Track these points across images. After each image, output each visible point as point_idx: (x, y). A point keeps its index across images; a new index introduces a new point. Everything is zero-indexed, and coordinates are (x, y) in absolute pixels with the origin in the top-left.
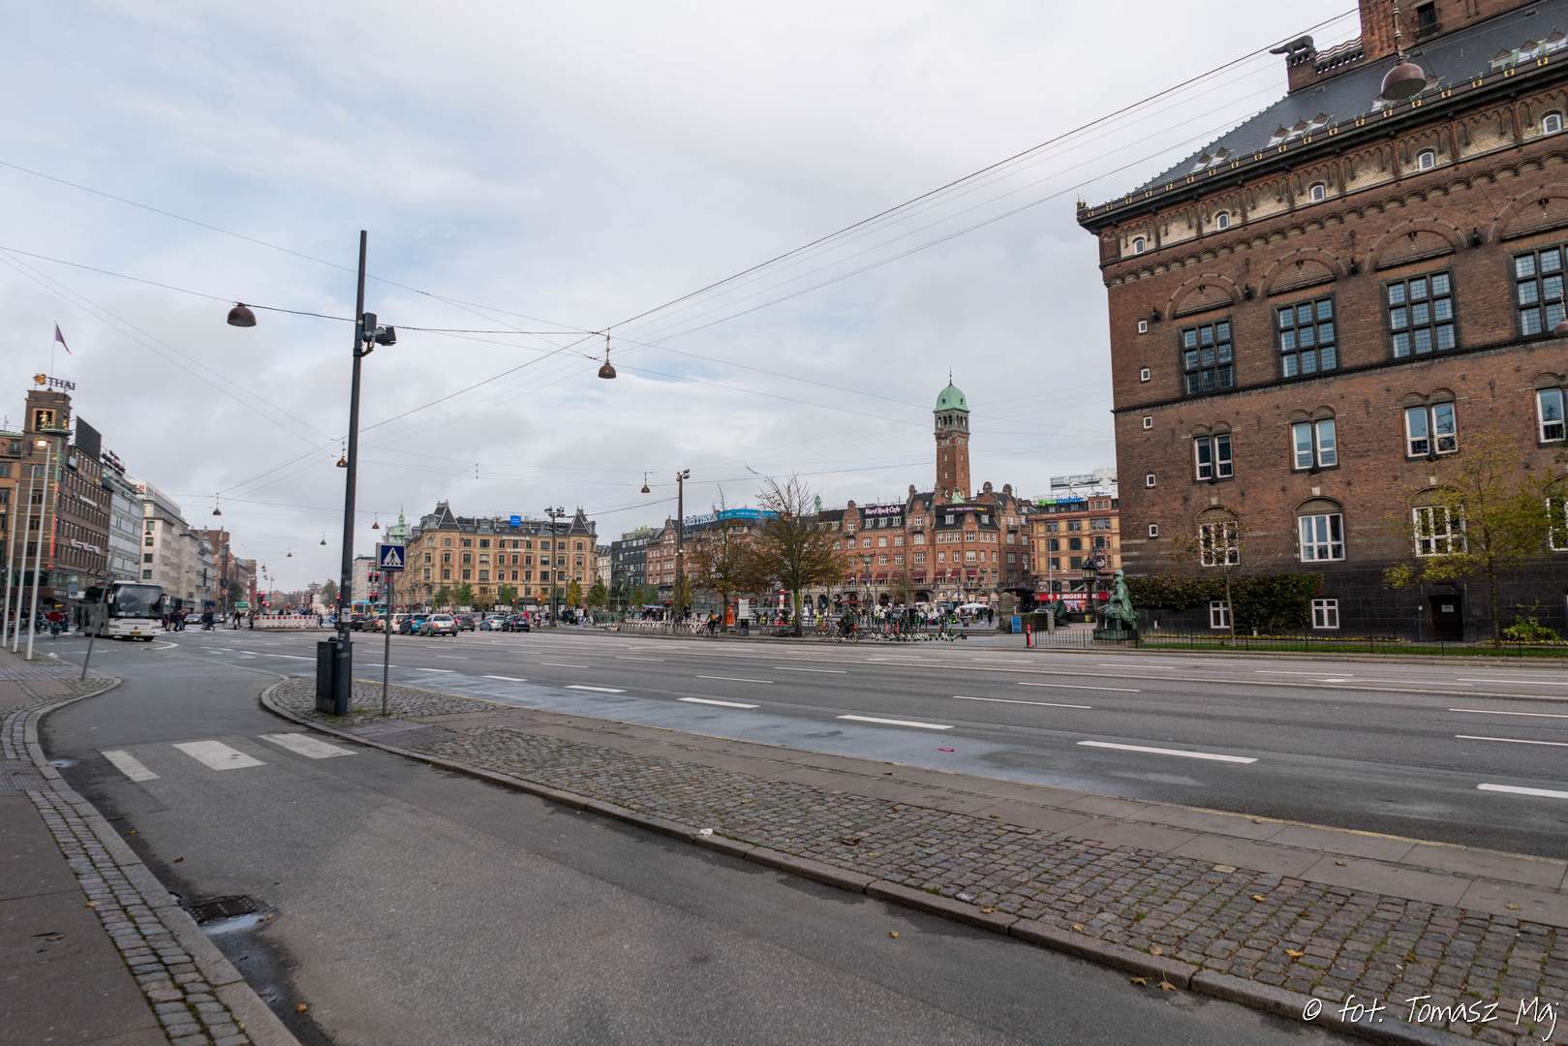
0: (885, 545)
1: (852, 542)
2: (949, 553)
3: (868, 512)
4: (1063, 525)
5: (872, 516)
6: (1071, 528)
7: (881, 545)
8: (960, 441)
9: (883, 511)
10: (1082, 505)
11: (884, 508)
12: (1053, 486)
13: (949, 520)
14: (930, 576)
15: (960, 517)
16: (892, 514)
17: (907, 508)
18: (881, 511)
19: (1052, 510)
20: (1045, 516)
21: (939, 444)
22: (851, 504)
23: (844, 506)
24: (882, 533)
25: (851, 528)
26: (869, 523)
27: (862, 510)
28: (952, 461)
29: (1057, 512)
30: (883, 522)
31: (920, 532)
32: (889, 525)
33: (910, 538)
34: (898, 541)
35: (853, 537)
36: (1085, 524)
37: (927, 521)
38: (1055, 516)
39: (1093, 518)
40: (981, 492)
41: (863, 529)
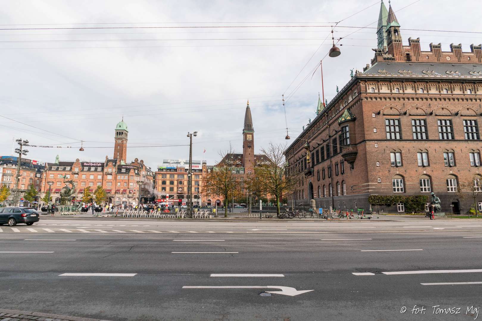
0: (93, 178)
1: (76, 176)
2: (122, 183)
3: (85, 164)
4: (168, 176)
5: (88, 166)
6: (170, 177)
7: (91, 178)
8: (125, 142)
10: (175, 170)
12: (164, 162)
13: (123, 170)
14: (113, 192)
15: (128, 170)
16: (97, 166)
17: (105, 164)
18: (92, 164)
19: (164, 170)
20: (162, 172)
21: (116, 142)
22: (78, 160)
24: (92, 173)
25: (76, 170)
26: (86, 169)
27: (82, 163)
28: (120, 149)
29: (166, 171)
30: (93, 169)
31: (111, 174)
32: (96, 170)
33: (105, 176)
34: (100, 177)
35: (77, 174)
36: (176, 176)
37: (114, 170)
38: (166, 173)
39: (179, 175)
40: (134, 161)
41: (83, 170)
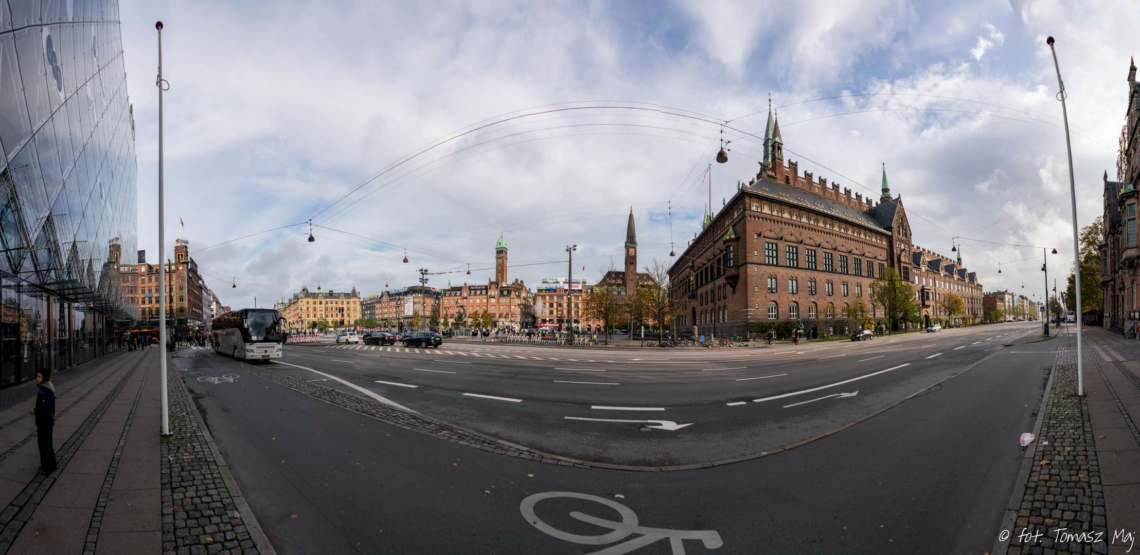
0: (479, 302)
1: (465, 300)
2: (505, 306)
3: (472, 288)
4: (547, 298)
5: (474, 290)
6: (550, 299)
7: (477, 302)
8: (505, 261)
9: (478, 288)
10: (555, 290)
11: (478, 286)
12: (543, 282)
13: (505, 293)
14: (497, 315)
15: (509, 292)
16: (482, 289)
17: (488, 287)
18: (477, 288)
19: (544, 291)
20: (542, 294)
21: (497, 261)
22: (465, 284)
23: (462, 285)
24: (478, 297)
25: (465, 294)
26: (473, 292)
27: (470, 287)
28: (501, 269)
29: (546, 292)
30: (478, 292)
31: (494, 297)
32: (481, 293)
33: (489, 299)
34: (485, 301)
35: (466, 298)
36: (555, 298)
37: (497, 292)
38: (545, 294)
39: (558, 296)
40: (514, 282)
41: (470, 295)
